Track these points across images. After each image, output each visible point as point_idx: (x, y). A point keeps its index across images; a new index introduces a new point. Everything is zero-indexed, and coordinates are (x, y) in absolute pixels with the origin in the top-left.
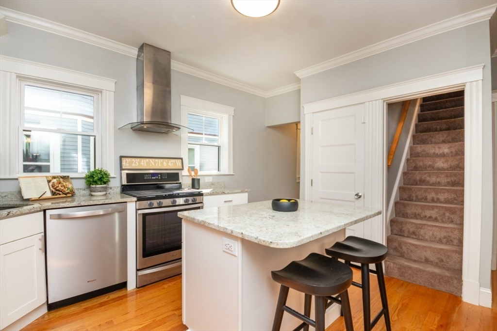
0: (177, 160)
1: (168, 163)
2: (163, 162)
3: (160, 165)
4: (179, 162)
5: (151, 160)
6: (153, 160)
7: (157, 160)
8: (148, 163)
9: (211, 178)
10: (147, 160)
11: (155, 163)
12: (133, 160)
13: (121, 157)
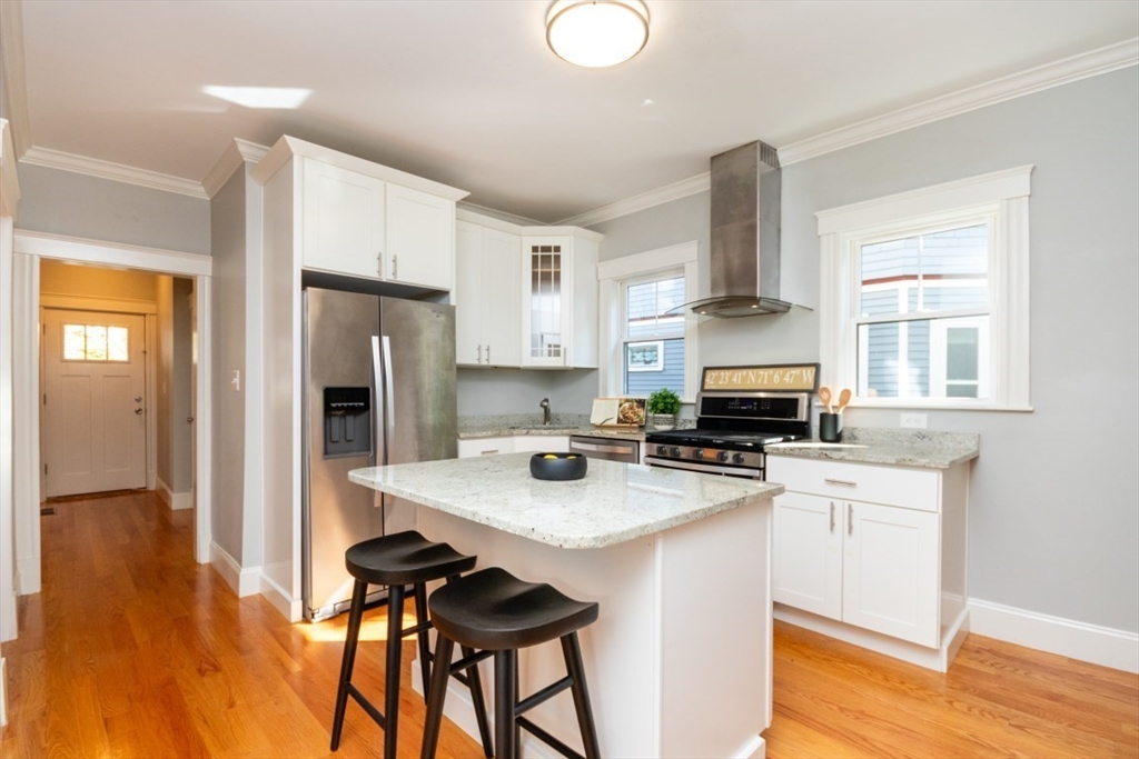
0: (804, 370)
1: (782, 377)
2: (773, 375)
3: (766, 382)
4: (809, 374)
5: (750, 372)
6: (755, 371)
7: (761, 372)
8: (744, 379)
9: (924, 416)
10: (744, 372)
11: (757, 378)
12: (722, 373)
13: (706, 369)
